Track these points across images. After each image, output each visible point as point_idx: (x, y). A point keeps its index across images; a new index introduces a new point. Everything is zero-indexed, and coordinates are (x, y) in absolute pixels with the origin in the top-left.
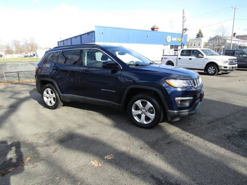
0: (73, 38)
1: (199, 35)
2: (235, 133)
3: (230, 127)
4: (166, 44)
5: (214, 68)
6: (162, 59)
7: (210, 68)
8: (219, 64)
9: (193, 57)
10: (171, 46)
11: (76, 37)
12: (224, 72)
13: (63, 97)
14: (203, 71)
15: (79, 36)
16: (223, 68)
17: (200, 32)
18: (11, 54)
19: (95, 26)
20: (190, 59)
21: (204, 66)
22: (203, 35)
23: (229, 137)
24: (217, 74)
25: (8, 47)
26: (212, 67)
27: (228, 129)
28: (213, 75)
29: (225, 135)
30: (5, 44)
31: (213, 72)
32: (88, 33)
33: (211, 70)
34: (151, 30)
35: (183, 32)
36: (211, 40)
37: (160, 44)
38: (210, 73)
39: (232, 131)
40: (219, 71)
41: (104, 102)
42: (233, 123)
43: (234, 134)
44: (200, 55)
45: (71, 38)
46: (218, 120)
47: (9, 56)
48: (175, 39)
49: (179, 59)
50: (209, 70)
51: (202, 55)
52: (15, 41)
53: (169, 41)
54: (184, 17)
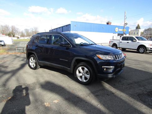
0: (58, 28)
1: (138, 27)
2: (145, 92)
3: (142, 88)
4: (115, 32)
5: (144, 49)
6: (110, 42)
7: (141, 49)
8: (147, 46)
9: (130, 41)
10: (118, 34)
11: (59, 28)
12: (151, 52)
13: (40, 63)
14: (136, 51)
15: (61, 27)
16: (149, 49)
17: (138, 26)
18: (23, 37)
19: (71, 22)
20: (128, 42)
21: (137, 47)
22: (140, 27)
23: (139, 95)
24: (145, 52)
25: (22, 33)
26: (142, 48)
27: (141, 89)
28: (142, 53)
29: (137, 93)
30: (21, 31)
31: (143, 51)
32: (67, 26)
33: (141, 50)
34: (106, 24)
35: (124, 25)
36: (146, 30)
37: (111, 32)
38: (141, 52)
39: (143, 91)
40: (146, 51)
41: (61, 67)
42: (146, 86)
43: (143, 93)
44: (134, 40)
45: (57, 28)
46: (135, 83)
47: (22, 38)
48: (121, 30)
49: (121, 42)
50: (140, 50)
51: (136, 40)
52: (26, 29)
53: (117, 31)
54: (125, 16)
